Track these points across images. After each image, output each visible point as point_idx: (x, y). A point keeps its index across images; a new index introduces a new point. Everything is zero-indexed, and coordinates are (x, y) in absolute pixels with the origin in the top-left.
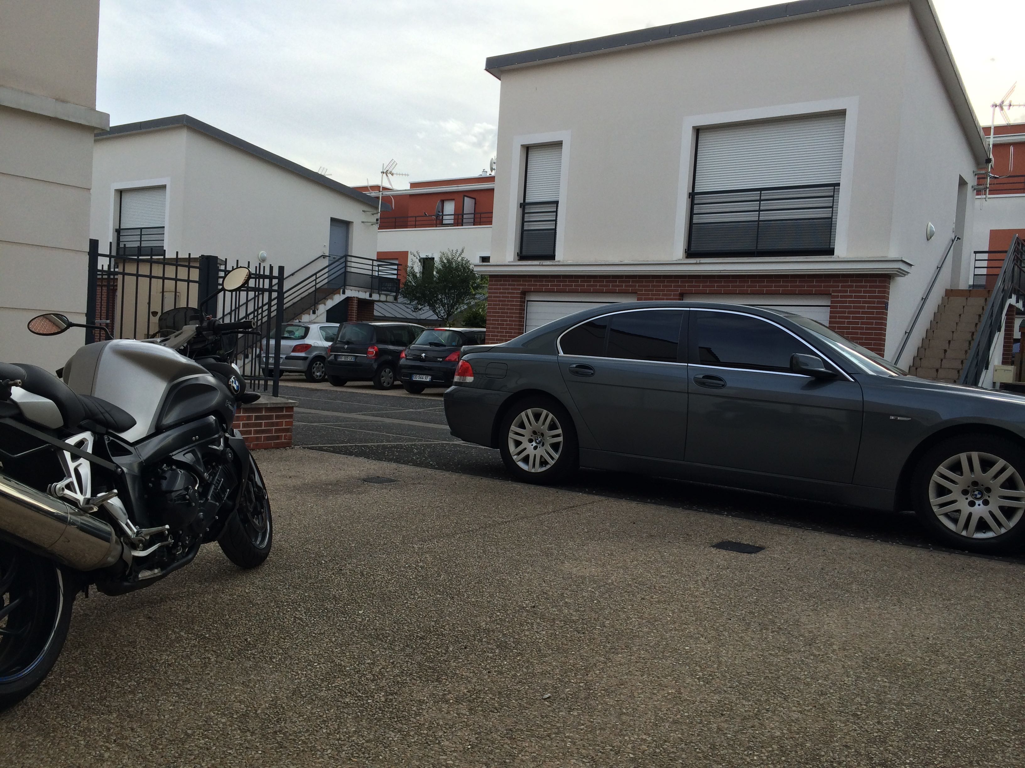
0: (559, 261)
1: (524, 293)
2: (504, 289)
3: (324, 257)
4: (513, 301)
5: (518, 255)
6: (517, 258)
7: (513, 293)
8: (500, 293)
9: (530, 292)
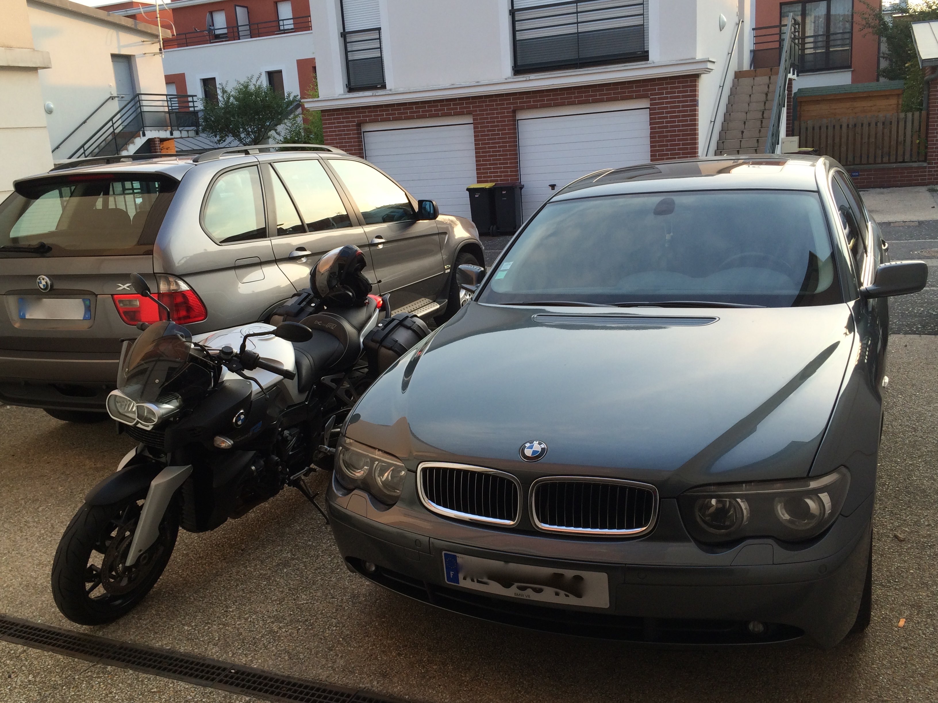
0: (391, 90)
1: (359, 125)
2: (338, 123)
3: (112, 98)
4: (350, 134)
5: (347, 87)
6: (346, 90)
7: (349, 126)
8: (336, 127)
9: (365, 122)
